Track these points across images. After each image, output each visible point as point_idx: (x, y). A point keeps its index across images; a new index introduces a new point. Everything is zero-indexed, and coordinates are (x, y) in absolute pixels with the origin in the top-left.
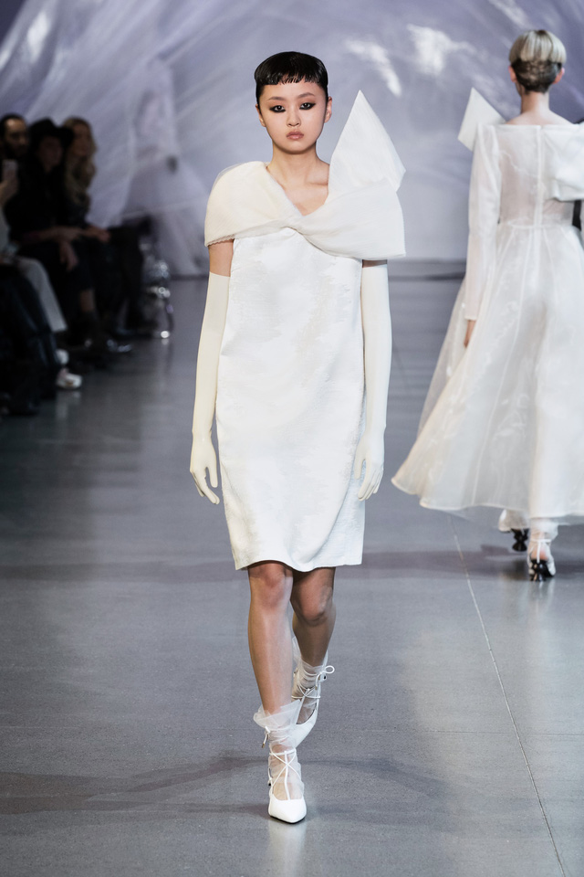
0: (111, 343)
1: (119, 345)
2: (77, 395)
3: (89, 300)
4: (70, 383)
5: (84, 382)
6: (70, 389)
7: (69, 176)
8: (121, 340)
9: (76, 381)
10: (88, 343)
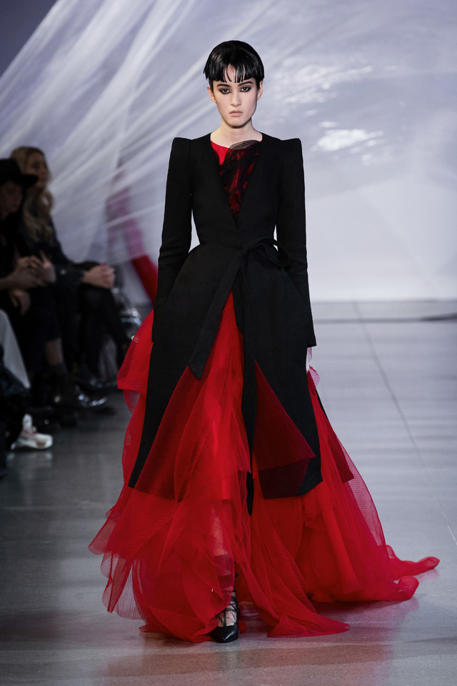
0: (81, 397)
1: (91, 401)
2: (49, 456)
3: (56, 351)
4: (40, 443)
5: (55, 441)
6: (41, 449)
7: (27, 214)
8: (93, 393)
9: (48, 440)
10: (57, 399)
